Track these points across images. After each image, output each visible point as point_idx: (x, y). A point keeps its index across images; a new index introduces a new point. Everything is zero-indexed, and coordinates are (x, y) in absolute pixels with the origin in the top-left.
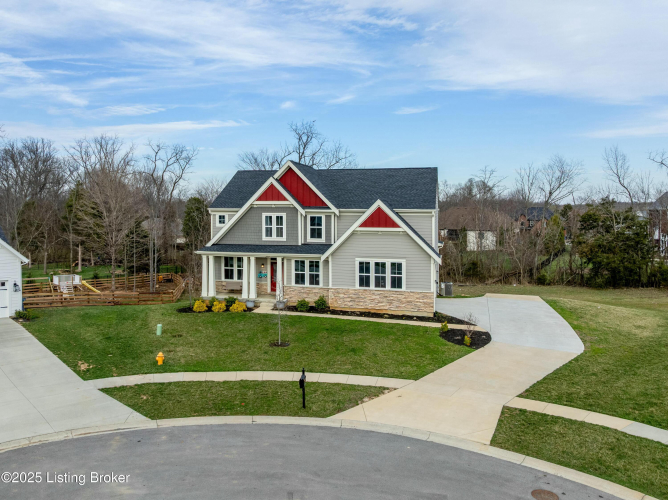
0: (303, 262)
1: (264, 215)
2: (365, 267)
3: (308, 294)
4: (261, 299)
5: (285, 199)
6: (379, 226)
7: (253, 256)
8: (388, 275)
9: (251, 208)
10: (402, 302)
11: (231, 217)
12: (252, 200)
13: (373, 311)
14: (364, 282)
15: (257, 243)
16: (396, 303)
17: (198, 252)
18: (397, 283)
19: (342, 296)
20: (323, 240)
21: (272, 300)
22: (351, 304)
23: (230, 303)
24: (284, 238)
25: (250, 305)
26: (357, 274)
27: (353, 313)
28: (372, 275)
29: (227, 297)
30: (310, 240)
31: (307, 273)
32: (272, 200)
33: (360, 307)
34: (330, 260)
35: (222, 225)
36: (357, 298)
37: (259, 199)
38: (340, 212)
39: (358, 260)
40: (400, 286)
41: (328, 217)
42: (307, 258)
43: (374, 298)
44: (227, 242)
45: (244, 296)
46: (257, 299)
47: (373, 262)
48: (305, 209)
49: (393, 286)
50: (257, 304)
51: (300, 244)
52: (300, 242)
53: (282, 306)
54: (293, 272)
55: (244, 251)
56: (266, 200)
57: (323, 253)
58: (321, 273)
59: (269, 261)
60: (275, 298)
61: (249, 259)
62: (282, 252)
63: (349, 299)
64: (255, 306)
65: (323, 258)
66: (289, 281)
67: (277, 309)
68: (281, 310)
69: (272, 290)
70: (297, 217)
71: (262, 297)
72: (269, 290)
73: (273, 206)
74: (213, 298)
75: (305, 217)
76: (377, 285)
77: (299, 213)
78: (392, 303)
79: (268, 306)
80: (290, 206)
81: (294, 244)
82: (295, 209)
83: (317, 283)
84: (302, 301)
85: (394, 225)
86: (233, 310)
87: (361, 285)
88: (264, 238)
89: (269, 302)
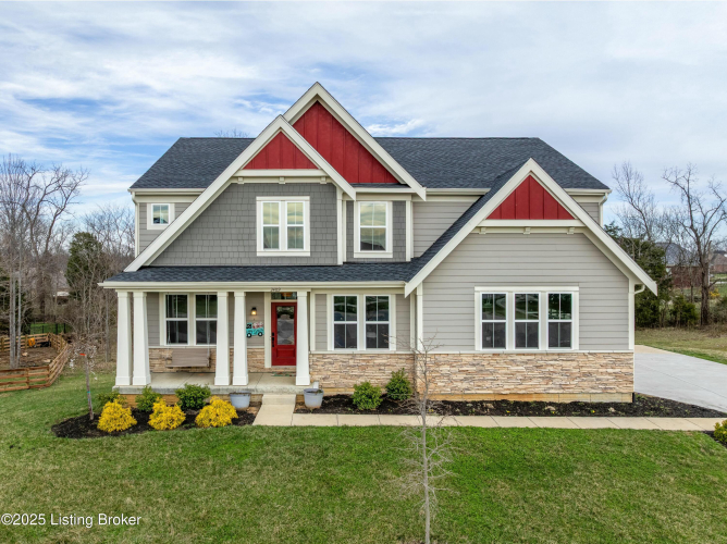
0: (353, 300)
1: (262, 203)
2: (493, 305)
3: (363, 368)
4: (261, 387)
5: (310, 165)
6: (529, 217)
7: (241, 289)
8: (543, 321)
9: (231, 187)
11: (180, 209)
12: (235, 168)
13: (512, 399)
14: (494, 337)
15: (245, 262)
16: (559, 380)
17: (107, 284)
18: (561, 336)
19: (445, 369)
20: (388, 254)
21: (289, 387)
22: (465, 385)
23: (192, 403)
24: (305, 251)
25: (243, 402)
26: (479, 321)
27: (478, 408)
28: (510, 321)
29: (179, 384)
30: (360, 254)
31: (361, 322)
32: (282, 166)
33: (485, 391)
34: (420, 293)
35: (161, 226)
36: (479, 371)
37: (252, 165)
38: (428, 195)
39: (480, 292)
40: (567, 343)
41: (399, 208)
42: (362, 291)
43: (516, 371)
44: (175, 260)
45: (221, 379)
46: (252, 387)
47: (511, 293)
48: (354, 186)
49: (552, 344)
50: (256, 399)
51: (340, 263)
52: (341, 258)
53: (315, 401)
54: (331, 323)
55: (220, 279)
56: (267, 167)
57: (408, 279)
58: (392, 323)
59: (268, 302)
60: (294, 382)
61: (231, 296)
62: (307, 279)
63: (462, 376)
64: (252, 404)
65: (409, 288)
66: (321, 342)
67: (306, 411)
68: (315, 411)
69: (275, 361)
70: (335, 204)
71: (258, 381)
72: (268, 364)
73: (282, 181)
74: (147, 391)
75: (350, 204)
76: (520, 343)
77: (339, 197)
78: (551, 379)
79: (281, 402)
80: (323, 181)
81: (329, 262)
82: (332, 187)
83: (384, 344)
84: (366, 386)
85: (561, 212)
86: (206, 422)
87: (486, 344)
88: (261, 251)
89: (282, 392)
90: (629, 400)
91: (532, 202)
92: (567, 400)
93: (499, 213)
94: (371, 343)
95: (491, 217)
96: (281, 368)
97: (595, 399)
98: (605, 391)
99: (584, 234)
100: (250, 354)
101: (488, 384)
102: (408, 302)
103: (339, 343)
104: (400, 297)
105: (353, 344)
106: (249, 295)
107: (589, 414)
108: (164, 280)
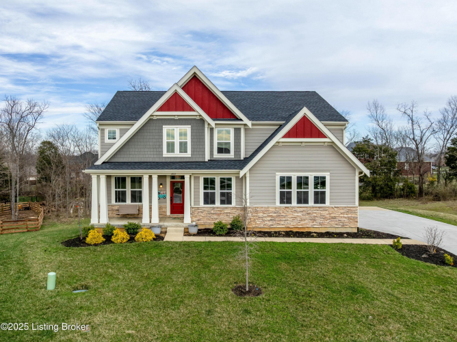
0: (213, 180)
1: (166, 129)
2: (285, 183)
3: (219, 215)
4: (166, 224)
5: (191, 109)
6: (304, 136)
7: (156, 173)
8: (311, 190)
9: (150, 121)
10: (325, 218)
11: (123, 132)
12: (152, 111)
13: (295, 230)
14: (286, 198)
15: (157, 160)
16: (319, 220)
17: (86, 171)
18: (320, 198)
19: (261, 215)
20: (231, 155)
21: (180, 224)
22: (271, 223)
23: (132, 231)
24: (189, 154)
25: (158, 231)
26: (278, 190)
27: (277, 234)
28: (294, 190)
29: (125, 222)
30: (217, 156)
31: (218, 191)
32: (176, 110)
33: (281, 226)
34: (248, 175)
35: (112, 141)
36: (278, 216)
37: (161, 109)
38: (253, 125)
39: (278, 175)
40: (323, 201)
41: (237, 131)
42: (217, 175)
43: (297, 216)
44: (119, 159)
45: (145, 220)
46: (161, 224)
47: (294, 176)
48: (214, 120)
49: (316, 202)
50: (164, 230)
51: (206, 160)
52: (207, 158)
53: (194, 230)
54: (202, 191)
55: (145, 169)
56: (169, 110)
57: (241, 169)
58: (233, 191)
59: (168, 181)
60: (183, 222)
61: (150, 177)
62: (189, 169)
63: (269, 219)
64: (161, 232)
65: (242, 173)
66: (197, 201)
67: (190, 235)
68: (194, 235)
69: (172, 212)
70: (204, 130)
71: (164, 221)
72: (168, 213)
73: (176, 118)
74: (108, 226)
75: (212, 130)
76: (299, 201)
77: (206, 126)
78: (315, 220)
79: (176, 231)
80: (198, 118)
81: (201, 160)
82: (202, 121)
83: (229, 202)
84: (220, 223)
85: (320, 134)
86: (140, 240)
87: (282, 202)
88: (165, 154)
89: (177, 226)
90: (356, 231)
91: (306, 129)
92: (323, 231)
93: (288, 135)
94: (222, 202)
95: (285, 136)
96: (175, 215)
97: (338, 231)
98: (343, 226)
99: (332, 146)
100: (160, 208)
101: (282, 223)
102: (241, 180)
103: (206, 202)
104: (237, 178)
105: (213, 202)
106: (159, 177)
107: (334, 237)
108: (116, 169)
